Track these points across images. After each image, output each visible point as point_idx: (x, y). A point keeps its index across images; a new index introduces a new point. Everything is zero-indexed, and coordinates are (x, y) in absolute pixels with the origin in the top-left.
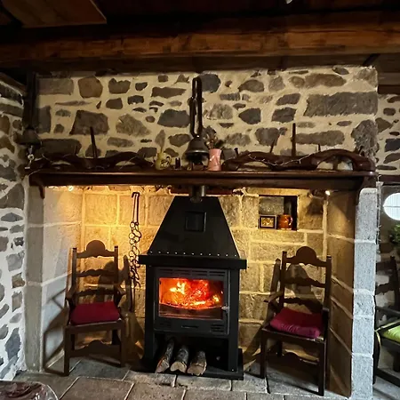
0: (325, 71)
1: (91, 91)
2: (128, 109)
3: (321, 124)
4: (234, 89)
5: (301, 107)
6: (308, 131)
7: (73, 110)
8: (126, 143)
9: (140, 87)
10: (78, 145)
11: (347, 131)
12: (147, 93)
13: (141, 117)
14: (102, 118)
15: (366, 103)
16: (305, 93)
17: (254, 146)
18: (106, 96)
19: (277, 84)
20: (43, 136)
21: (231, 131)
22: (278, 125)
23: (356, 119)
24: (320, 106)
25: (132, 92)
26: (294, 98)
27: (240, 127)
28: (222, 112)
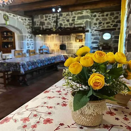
0: (80, 11)
1: (42, 18)
2: (48, 21)
3: (80, 21)
4: (65, 16)
5: (76, 18)
6: (77, 23)
7: (39, 21)
8: (48, 27)
9: (50, 16)
10: (40, 27)
11: (84, 22)
12: (51, 18)
13: (50, 22)
14: (44, 23)
15: (87, 17)
16: (77, 16)
17: (69, 26)
18: (45, 18)
19: (72, 14)
20: (35, 26)
22: (72, 22)
23: (85, 20)
24: (79, 18)
27: (66, 23)
28: (63, 20)
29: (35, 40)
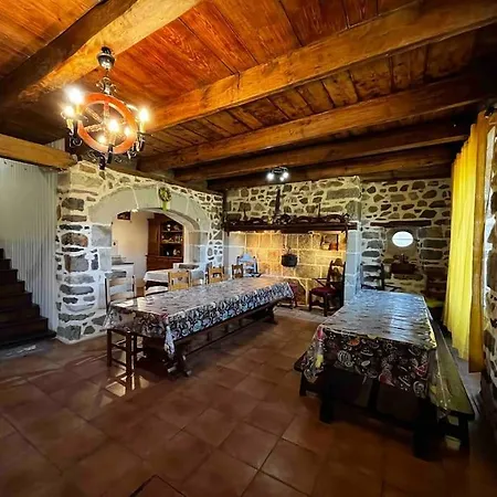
0: (334, 180)
1: (245, 194)
2: (258, 200)
3: (333, 203)
4: (298, 190)
5: (324, 196)
6: (327, 206)
7: (239, 202)
8: (257, 214)
9: (263, 191)
10: (240, 215)
11: (343, 205)
12: (265, 194)
13: (263, 203)
14: (248, 204)
15: (352, 192)
16: (326, 190)
17: (305, 214)
18: (250, 196)
19: (314, 187)
20: (231, 212)
21: (296, 207)
22: (315, 204)
23: (348, 200)
24: (333, 195)
25: (260, 194)
26: (322, 193)
27: (300, 205)
28: (293, 200)
29: (227, 243)
